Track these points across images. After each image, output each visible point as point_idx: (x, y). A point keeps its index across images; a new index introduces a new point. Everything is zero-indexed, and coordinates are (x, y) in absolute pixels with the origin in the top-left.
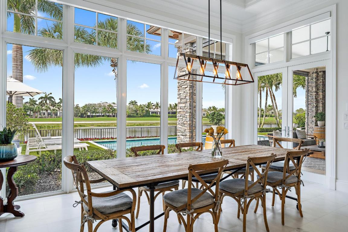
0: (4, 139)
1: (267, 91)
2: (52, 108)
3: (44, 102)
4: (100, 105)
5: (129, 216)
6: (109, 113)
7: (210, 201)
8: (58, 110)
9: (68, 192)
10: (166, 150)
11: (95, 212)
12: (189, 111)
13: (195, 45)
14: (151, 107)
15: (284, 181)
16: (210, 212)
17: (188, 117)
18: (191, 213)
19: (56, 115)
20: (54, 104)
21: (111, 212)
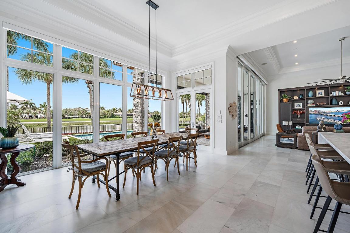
0: (8, 134)
1: (187, 103)
2: (33, 111)
3: (25, 106)
4: (75, 110)
5: (104, 173)
6: (83, 115)
7: (150, 161)
8: (39, 113)
9: (58, 167)
10: (125, 137)
11: (83, 172)
12: (140, 114)
13: (143, 75)
14: (115, 111)
15: (188, 149)
16: (150, 166)
17: (140, 117)
18: (139, 167)
19: (37, 117)
20: (34, 109)
21: (93, 171)
